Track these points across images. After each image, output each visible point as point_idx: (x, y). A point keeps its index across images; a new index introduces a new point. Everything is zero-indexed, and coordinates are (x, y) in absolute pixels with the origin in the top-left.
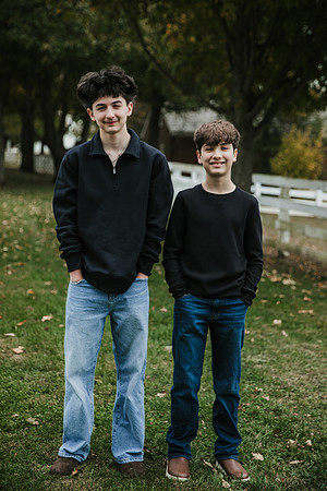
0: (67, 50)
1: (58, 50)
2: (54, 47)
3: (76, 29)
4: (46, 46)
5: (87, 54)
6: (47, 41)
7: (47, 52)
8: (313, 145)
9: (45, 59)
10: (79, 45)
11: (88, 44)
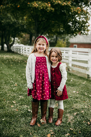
0: (7, 22)
1: (5, 22)
2: (4, 22)
3: (9, 18)
4: (3, 21)
5: (12, 23)
6: (3, 20)
7: (3, 23)
8: (64, 43)
9: (2, 24)
10: (10, 21)
11: (12, 21)
